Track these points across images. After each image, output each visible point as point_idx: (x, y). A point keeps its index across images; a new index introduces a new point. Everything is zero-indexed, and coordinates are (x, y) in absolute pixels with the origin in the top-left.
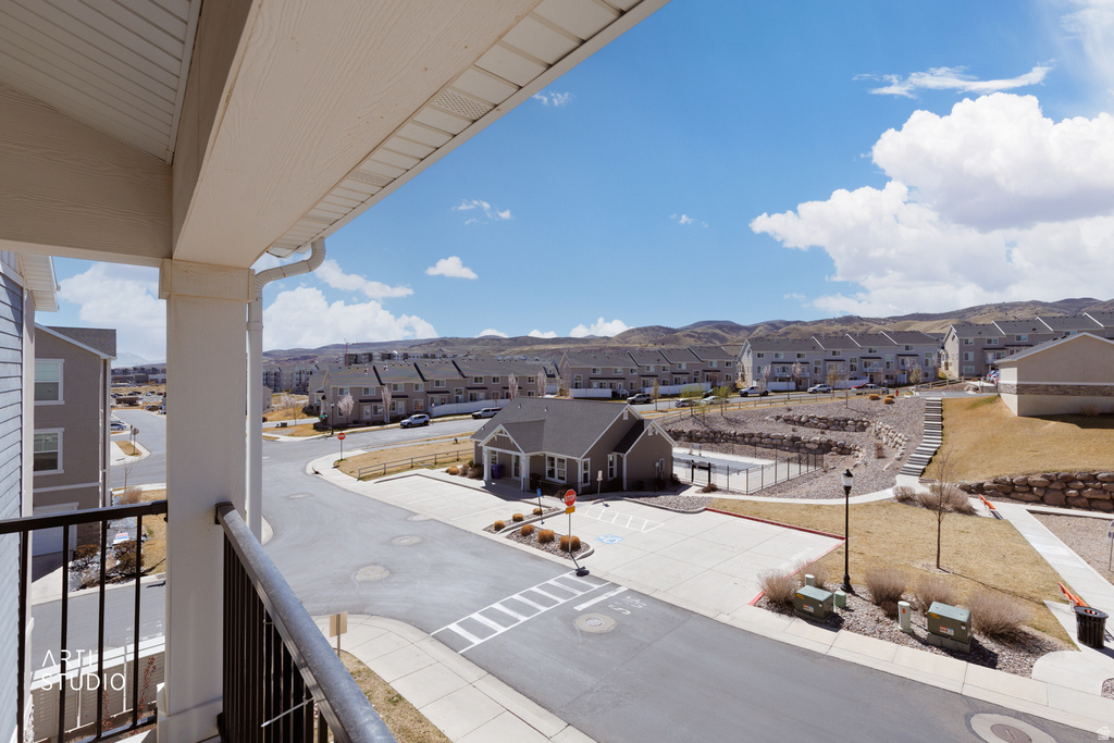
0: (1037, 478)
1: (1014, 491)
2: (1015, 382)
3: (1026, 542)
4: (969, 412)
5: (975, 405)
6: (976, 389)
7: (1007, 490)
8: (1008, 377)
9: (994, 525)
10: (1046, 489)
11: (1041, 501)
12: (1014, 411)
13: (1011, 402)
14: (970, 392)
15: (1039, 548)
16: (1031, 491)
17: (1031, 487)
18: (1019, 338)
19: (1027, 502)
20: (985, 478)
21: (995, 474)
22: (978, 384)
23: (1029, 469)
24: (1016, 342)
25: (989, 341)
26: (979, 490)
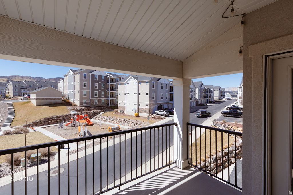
0: (43, 120)
1: (37, 124)
2: (35, 97)
3: (44, 135)
4: (22, 106)
5: (24, 104)
6: (22, 99)
7: (36, 124)
8: (33, 96)
9: (35, 133)
10: (45, 122)
11: (44, 125)
12: (35, 105)
13: (34, 103)
14: (20, 100)
15: (47, 135)
16: (41, 123)
17: (41, 122)
18: (30, 86)
19: (41, 126)
20: (30, 122)
21: (33, 121)
22: (22, 98)
23: (41, 118)
24: (30, 87)
25: (22, 86)
26: (29, 126)
